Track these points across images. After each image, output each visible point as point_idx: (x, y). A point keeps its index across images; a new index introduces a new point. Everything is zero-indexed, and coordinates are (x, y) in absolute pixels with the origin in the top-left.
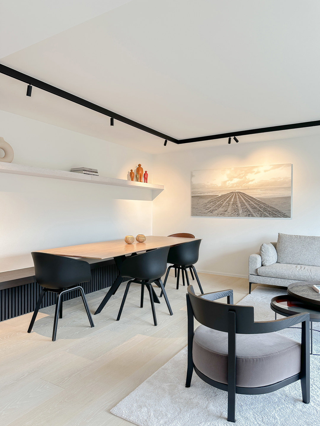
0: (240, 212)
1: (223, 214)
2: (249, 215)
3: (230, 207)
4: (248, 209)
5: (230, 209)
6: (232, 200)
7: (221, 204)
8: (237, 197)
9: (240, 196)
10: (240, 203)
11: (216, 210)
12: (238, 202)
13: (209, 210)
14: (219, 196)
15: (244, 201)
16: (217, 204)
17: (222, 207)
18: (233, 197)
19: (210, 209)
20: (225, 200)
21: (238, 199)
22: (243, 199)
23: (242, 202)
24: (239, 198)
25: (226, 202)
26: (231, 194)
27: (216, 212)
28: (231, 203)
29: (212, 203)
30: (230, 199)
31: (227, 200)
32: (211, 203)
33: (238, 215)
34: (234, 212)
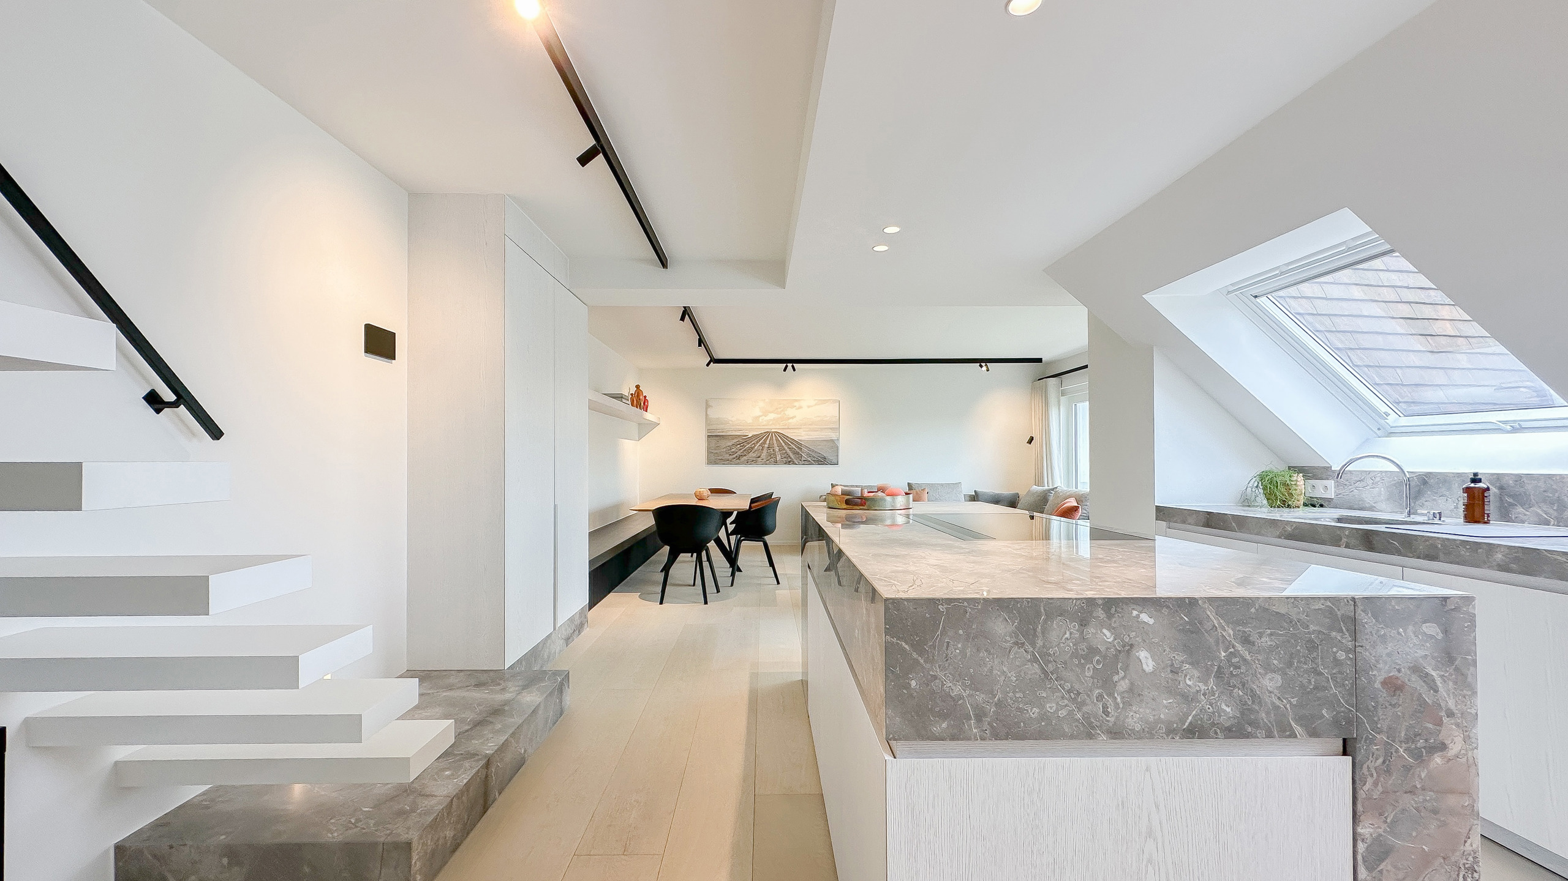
0: (778, 458)
1: (753, 462)
2: (790, 462)
3: (765, 451)
5: (764, 454)
6: (768, 442)
7: (752, 448)
8: (774, 438)
10: (778, 446)
11: (745, 455)
13: (734, 456)
14: (749, 436)
15: (783, 444)
17: (753, 451)
18: (769, 439)
19: (736, 455)
20: (757, 442)
22: (782, 442)
23: (780, 445)
24: (777, 440)
25: (759, 444)
26: (764, 436)
28: (766, 446)
29: (739, 446)
30: (765, 442)
31: (760, 442)
32: (737, 445)
33: (776, 463)
34: (769, 458)
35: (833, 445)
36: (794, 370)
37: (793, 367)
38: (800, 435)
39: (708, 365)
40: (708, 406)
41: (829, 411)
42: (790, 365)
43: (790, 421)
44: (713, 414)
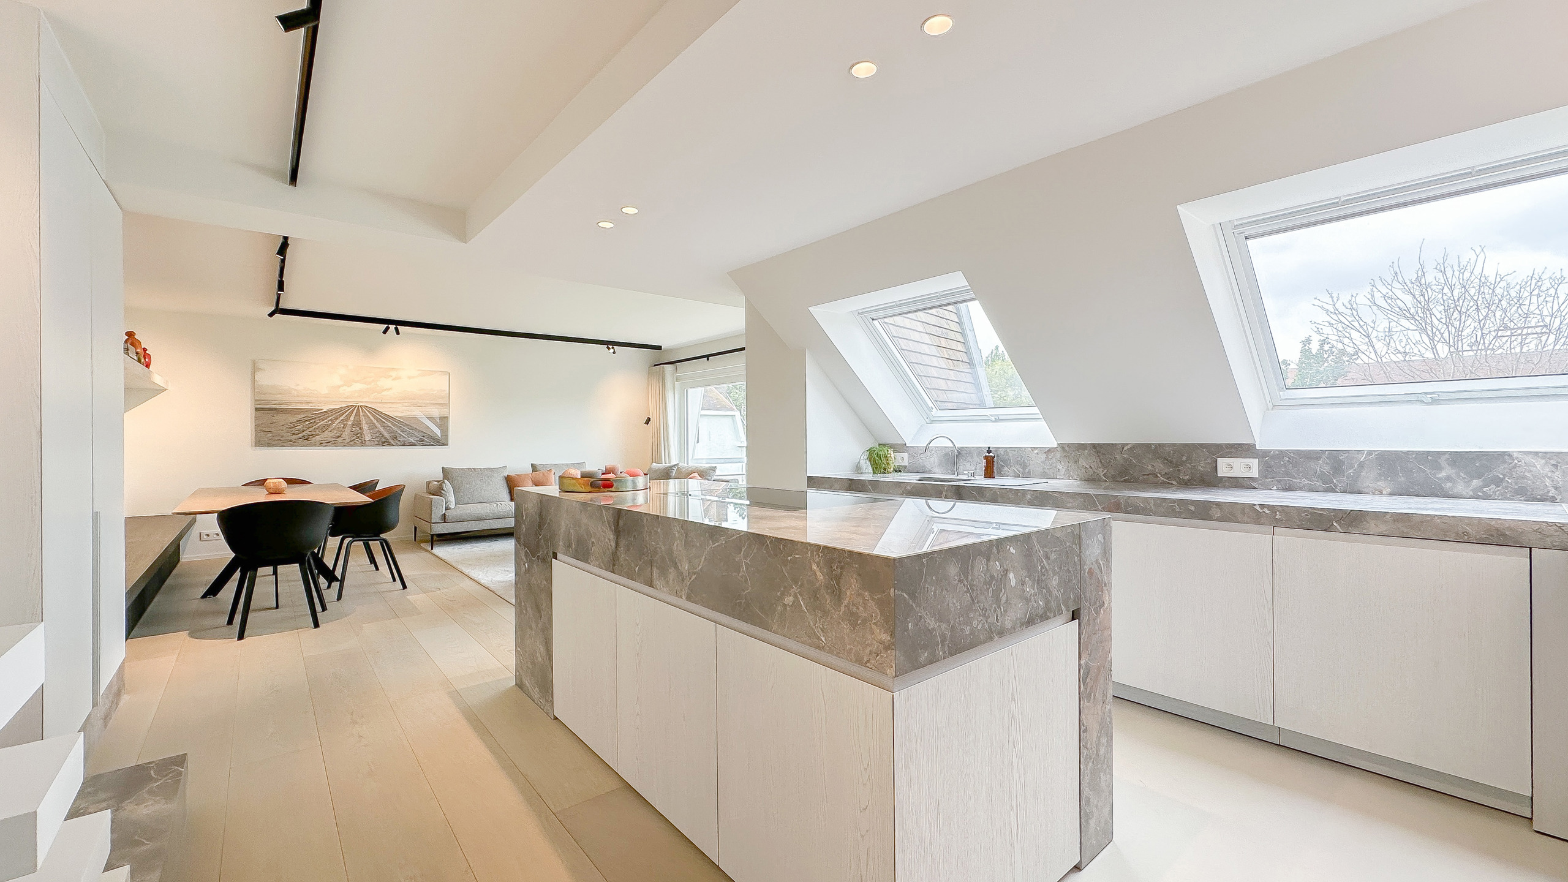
0: (368, 437)
1: (332, 443)
2: (384, 442)
3: (348, 430)
4: (381, 434)
5: (346, 434)
6: (352, 418)
7: (329, 426)
8: (361, 414)
9: (366, 411)
10: (367, 424)
11: (317, 435)
12: (364, 422)
13: (300, 435)
14: (323, 411)
15: (375, 421)
16: (318, 425)
17: (329, 430)
18: (354, 413)
19: (304, 434)
20: (336, 419)
21: (363, 418)
22: (372, 418)
23: (370, 423)
24: (366, 416)
26: (348, 410)
27: (318, 438)
28: (350, 423)
29: (308, 423)
30: (348, 418)
31: (342, 418)
32: (304, 422)
33: (363, 444)
34: (354, 438)
35: (443, 423)
36: (398, 333)
37: (397, 329)
38: (397, 411)
39: (271, 315)
40: (255, 369)
41: (437, 384)
42: (392, 327)
43: (385, 393)
44: (263, 379)
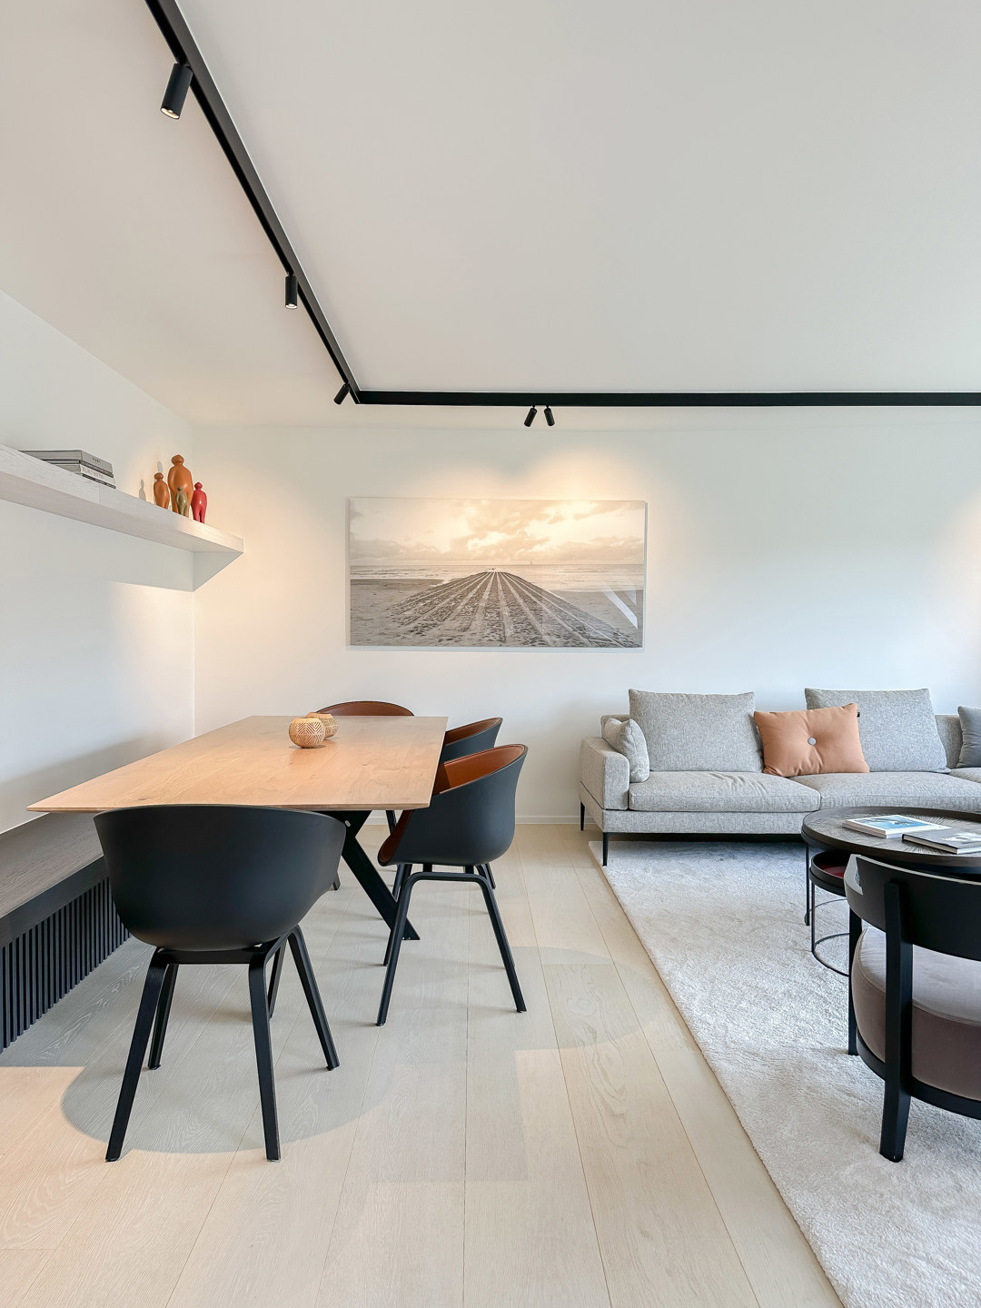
0: (509, 632)
1: (452, 640)
2: (534, 640)
3: (479, 617)
4: (530, 624)
5: (477, 623)
7: (452, 609)
8: (500, 587)
9: (508, 584)
10: (509, 606)
11: (434, 625)
12: (503, 603)
13: (411, 626)
14: (444, 583)
16: (436, 609)
17: (453, 616)
19: (416, 623)
20: (462, 597)
21: (501, 594)
22: (517, 596)
23: (512, 604)
24: (506, 591)
25: (465, 601)
26: (478, 583)
27: (435, 630)
28: (482, 604)
29: (421, 604)
30: (480, 594)
31: (470, 595)
32: (417, 602)
33: (503, 641)
34: (488, 631)
35: (636, 599)
36: (551, 422)
37: (548, 414)
40: (351, 514)
42: (540, 409)
